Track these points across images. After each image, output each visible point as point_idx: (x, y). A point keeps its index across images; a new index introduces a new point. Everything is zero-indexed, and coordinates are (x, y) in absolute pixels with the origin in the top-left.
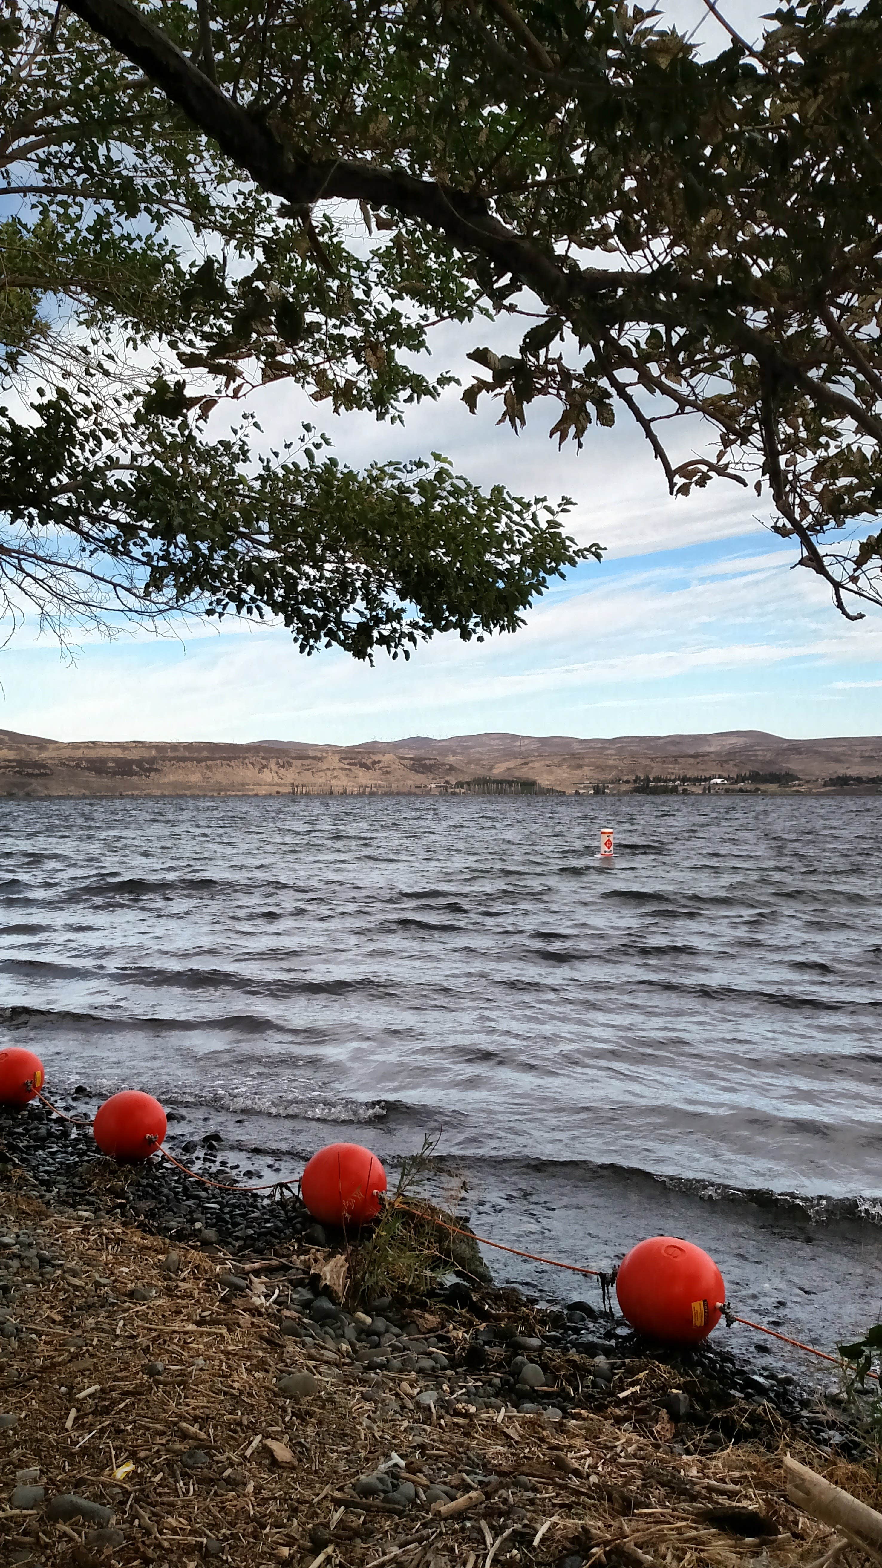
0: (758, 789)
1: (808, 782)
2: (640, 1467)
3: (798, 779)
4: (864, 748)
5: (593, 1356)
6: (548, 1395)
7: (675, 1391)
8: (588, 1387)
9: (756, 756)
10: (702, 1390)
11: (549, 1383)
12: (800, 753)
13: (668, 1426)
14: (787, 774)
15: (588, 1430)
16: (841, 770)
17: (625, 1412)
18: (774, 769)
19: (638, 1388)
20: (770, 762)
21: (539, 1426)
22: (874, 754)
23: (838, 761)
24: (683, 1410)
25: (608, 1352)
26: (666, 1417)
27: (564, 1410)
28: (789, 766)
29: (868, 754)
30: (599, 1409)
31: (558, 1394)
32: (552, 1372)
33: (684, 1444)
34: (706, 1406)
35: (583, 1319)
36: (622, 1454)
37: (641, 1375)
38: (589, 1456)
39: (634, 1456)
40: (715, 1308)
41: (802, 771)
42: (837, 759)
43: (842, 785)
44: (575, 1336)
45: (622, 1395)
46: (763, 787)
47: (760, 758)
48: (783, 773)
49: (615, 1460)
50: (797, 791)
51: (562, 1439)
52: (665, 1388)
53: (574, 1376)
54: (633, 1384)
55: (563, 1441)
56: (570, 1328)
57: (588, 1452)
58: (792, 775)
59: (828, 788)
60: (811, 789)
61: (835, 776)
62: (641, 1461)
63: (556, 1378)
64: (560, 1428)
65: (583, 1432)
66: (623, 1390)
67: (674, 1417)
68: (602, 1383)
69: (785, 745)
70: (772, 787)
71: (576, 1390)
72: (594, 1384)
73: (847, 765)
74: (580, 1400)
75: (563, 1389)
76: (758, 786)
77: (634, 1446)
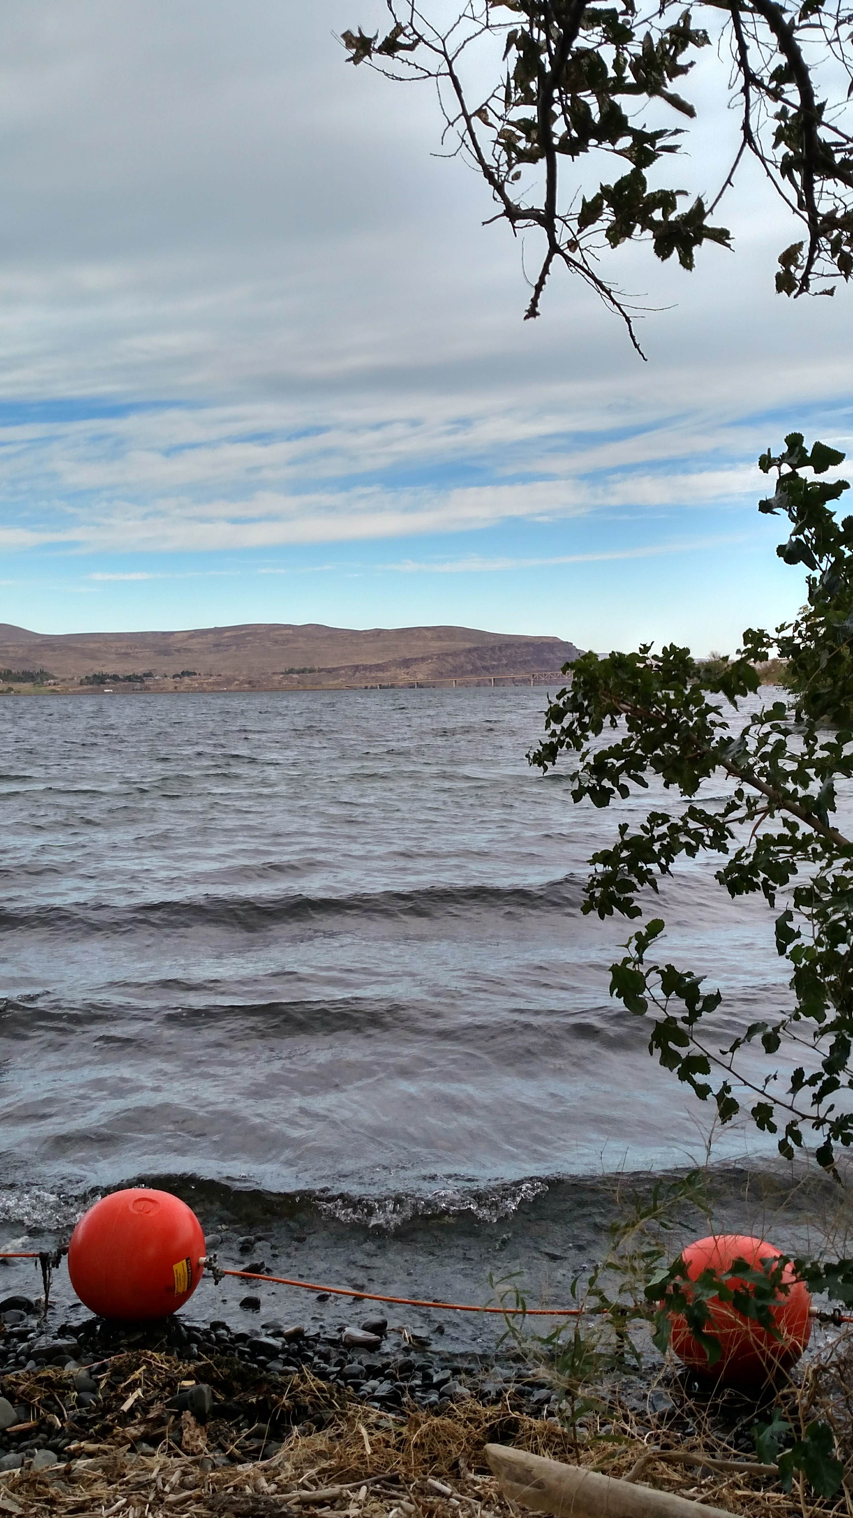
0: (11, 689)
1: (64, 680)
2: (199, 1499)
3: (54, 678)
4: (119, 644)
5: (62, 1364)
6: (24, 1435)
7: (187, 1383)
8: (73, 1408)
9: (7, 652)
10: (220, 1373)
11: (22, 1417)
12: (54, 650)
13: (198, 1431)
14: (42, 672)
15: (105, 1469)
16: (98, 668)
17: (142, 1429)
18: (27, 667)
19: (139, 1392)
20: (23, 660)
21: (40, 1483)
22: (129, 651)
23: (93, 657)
24: (208, 1404)
25: (76, 1354)
26: (192, 1420)
27: (58, 1450)
28: (44, 663)
29: (123, 651)
30: (105, 1433)
31: (38, 1430)
32: (21, 1401)
33: (224, 1450)
34: (229, 1393)
35: (22, 1318)
36: (167, 1489)
37: (137, 1374)
38: (127, 1505)
39: (183, 1486)
40: (199, 1265)
41: (57, 668)
42: (92, 656)
43: (98, 684)
44: (25, 1345)
45: (126, 1407)
46: (17, 686)
47: (11, 655)
48: (38, 671)
49: (162, 1500)
50: (53, 691)
51: (78, 1492)
52: (171, 1383)
53: (51, 1398)
54: (131, 1388)
55: (82, 1495)
56: (12, 1335)
57: (124, 1500)
58: (46, 674)
59: (85, 687)
60: (67, 688)
61: (90, 675)
62: (197, 1491)
63: (29, 1407)
64: (68, 1477)
65: (99, 1472)
66: (124, 1400)
67: (201, 1419)
68: (89, 1398)
69: (38, 641)
70: (26, 686)
71: (60, 1415)
72: (80, 1403)
73: (102, 663)
74: (72, 1430)
75: (43, 1421)
76: (11, 685)
77: (178, 1473)
